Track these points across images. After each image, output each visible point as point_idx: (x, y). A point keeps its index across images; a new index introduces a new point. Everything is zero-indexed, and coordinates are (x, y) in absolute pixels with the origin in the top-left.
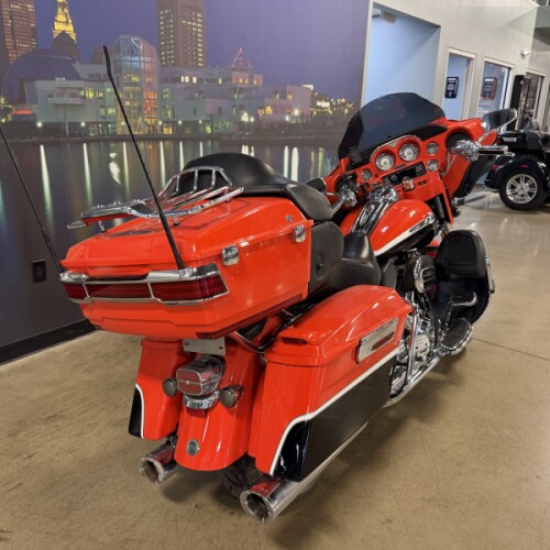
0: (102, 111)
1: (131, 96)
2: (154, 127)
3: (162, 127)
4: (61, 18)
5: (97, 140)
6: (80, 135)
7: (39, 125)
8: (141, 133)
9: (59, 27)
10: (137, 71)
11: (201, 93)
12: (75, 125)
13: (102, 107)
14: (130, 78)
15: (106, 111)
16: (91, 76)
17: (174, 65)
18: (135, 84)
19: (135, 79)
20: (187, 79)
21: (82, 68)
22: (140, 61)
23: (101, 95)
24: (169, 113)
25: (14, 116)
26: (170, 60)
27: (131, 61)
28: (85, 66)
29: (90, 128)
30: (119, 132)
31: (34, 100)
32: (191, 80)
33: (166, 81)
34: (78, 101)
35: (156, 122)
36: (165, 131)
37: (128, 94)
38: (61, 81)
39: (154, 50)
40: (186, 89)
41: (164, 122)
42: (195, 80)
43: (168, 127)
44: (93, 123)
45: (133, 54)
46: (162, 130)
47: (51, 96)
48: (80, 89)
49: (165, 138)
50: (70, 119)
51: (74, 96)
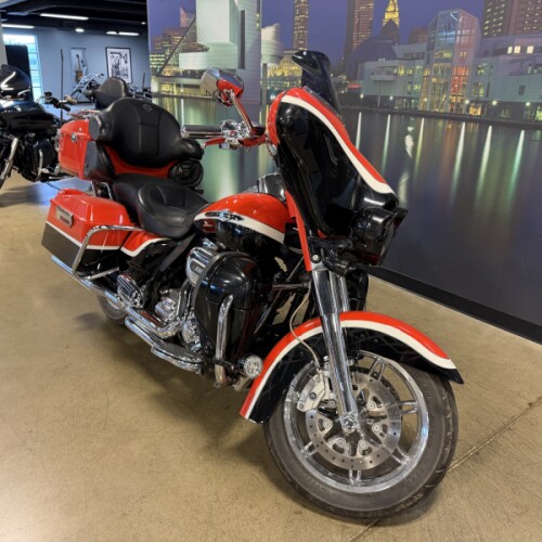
0: (409, 87)
1: (439, 72)
2: (458, 105)
3: (468, 107)
4: (391, 8)
5: (400, 113)
6: (387, 107)
7: (362, 96)
8: (442, 111)
9: (388, 16)
10: (451, 47)
11: (536, 66)
12: (385, 98)
13: (410, 83)
14: (442, 54)
15: (412, 87)
16: (406, 55)
17: (499, 35)
18: (446, 60)
19: (447, 55)
20: (517, 50)
21: (399, 49)
22: (456, 36)
23: (411, 72)
24: (482, 92)
25: (349, 89)
26: (497, 28)
27: (446, 36)
28: (401, 47)
29: (397, 102)
30: (420, 108)
31: (362, 78)
32: (524, 50)
33: (486, 54)
34: (391, 78)
35: (462, 100)
36: (472, 111)
37: (436, 71)
38: (382, 61)
39: (476, 21)
40: (512, 62)
41: (471, 102)
42: (530, 50)
43: (476, 107)
44: (399, 98)
45: (449, 29)
46: (468, 111)
47: (373, 74)
48: (395, 67)
49: (469, 119)
50: (383, 94)
51: (389, 73)
